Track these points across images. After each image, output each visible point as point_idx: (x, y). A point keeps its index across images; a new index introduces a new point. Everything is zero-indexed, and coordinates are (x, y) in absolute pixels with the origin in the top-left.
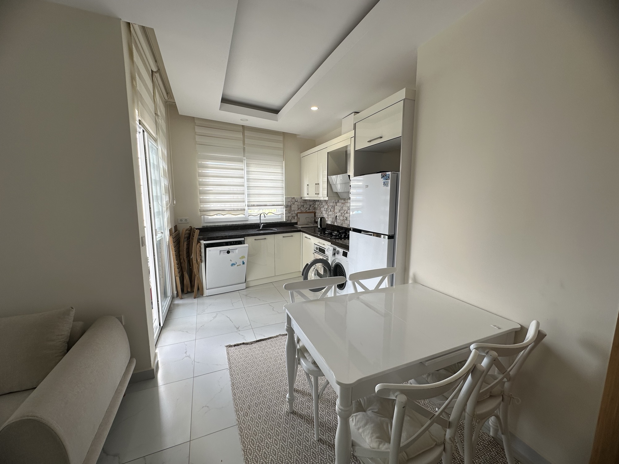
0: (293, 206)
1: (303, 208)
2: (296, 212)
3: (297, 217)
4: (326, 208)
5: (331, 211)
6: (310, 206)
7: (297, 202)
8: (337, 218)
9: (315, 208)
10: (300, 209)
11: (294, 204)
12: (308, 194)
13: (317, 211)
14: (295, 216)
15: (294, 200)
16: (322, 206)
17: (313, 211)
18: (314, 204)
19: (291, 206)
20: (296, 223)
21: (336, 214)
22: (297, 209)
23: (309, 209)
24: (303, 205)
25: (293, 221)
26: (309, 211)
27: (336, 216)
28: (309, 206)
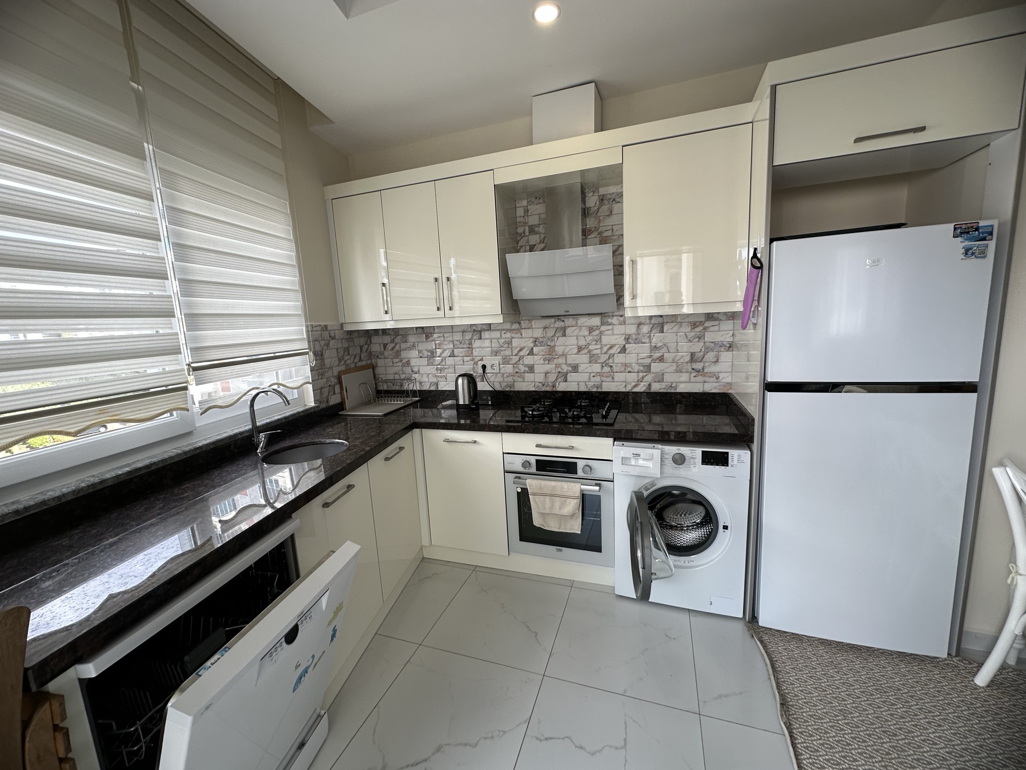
0: (327, 354)
1: (349, 357)
2: (336, 371)
3: (339, 386)
4: (428, 351)
5: (452, 355)
6: (361, 347)
7: (334, 341)
8: (488, 370)
9: (370, 355)
10: (343, 362)
11: (328, 345)
12: (386, 312)
13: (380, 362)
14: (334, 386)
15: (326, 334)
16: (403, 346)
17: (369, 362)
18: (368, 342)
19: (322, 355)
20: (341, 406)
21: (482, 360)
22: (337, 363)
23: (360, 360)
24: (348, 349)
25: (335, 400)
26: (359, 364)
27: (484, 367)
28: (358, 350)
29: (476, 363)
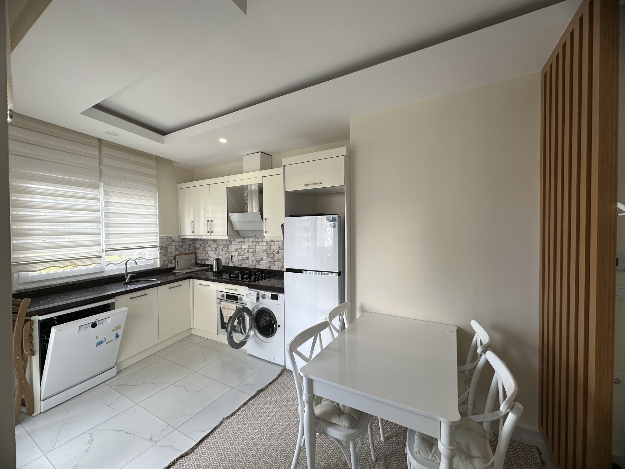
0: (169, 247)
1: (182, 249)
2: (173, 254)
3: (174, 260)
4: (214, 248)
5: (222, 250)
6: (190, 245)
7: (174, 242)
8: (233, 257)
9: (195, 248)
10: (178, 251)
11: (170, 244)
12: (193, 232)
13: (199, 252)
14: (171, 260)
15: (170, 240)
16: (207, 245)
17: (194, 251)
18: (195, 243)
19: (167, 248)
20: (174, 268)
21: (231, 253)
22: (175, 251)
23: (189, 250)
24: (182, 246)
25: (170, 266)
26: (188, 252)
27: (232, 256)
28: (188, 246)
29: (230, 255)
